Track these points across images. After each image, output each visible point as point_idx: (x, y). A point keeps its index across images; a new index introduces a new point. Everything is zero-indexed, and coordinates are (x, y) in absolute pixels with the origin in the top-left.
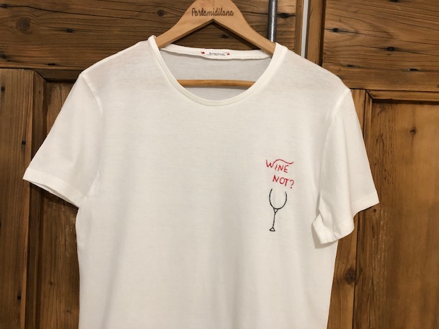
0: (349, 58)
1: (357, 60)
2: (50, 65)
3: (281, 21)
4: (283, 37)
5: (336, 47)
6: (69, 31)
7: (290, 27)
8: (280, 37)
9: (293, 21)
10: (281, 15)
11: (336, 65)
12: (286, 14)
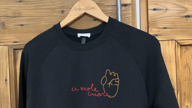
0: (164, 24)
1: (168, 24)
2: (14, 42)
4: (125, 17)
6: (22, 25)
9: (130, 8)
10: (123, 5)
11: (157, 28)
12: (126, 4)
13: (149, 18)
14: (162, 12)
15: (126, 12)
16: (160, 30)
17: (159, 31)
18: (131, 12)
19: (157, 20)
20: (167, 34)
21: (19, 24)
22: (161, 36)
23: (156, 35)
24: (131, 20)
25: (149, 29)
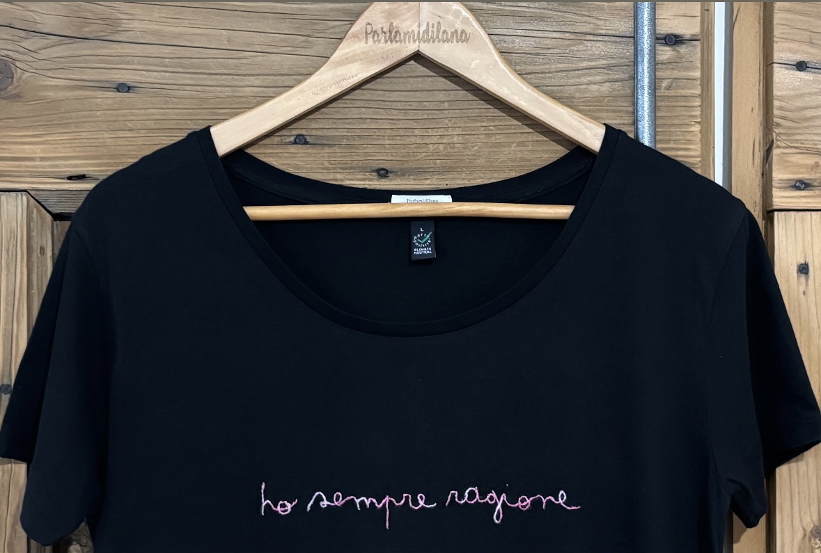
2: (70, 178)
3: (666, 53)
4: (672, 93)
5: (806, 108)
6: (123, 88)
7: (688, 69)
8: (667, 93)
9: (693, 53)
10: (665, 39)
12: (676, 36)
13: (776, 103)
15: (676, 74)
17: (817, 165)
18: (697, 74)
19: (808, 113)
21: (103, 78)
23: (801, 182)
24: (698, 113)
25: (776, 152)
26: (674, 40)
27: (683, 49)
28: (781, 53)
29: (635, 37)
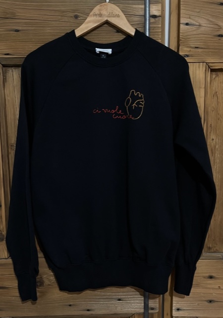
0: (196, 42)
1: (200, 44)
3: (153, 20)
6: (17, 31)
7: (158, 24)
8: (153, 31)
9: (160, 20)
10: (152, 16)
11: (188, 47)
13: (181, 34)
14: (195, 29)
15: (155, 26)
16: (192, 50)
17: (190, 51)
18: (160, 26)
19: (189, 37)
20: (199, 54)
22: (192, 56)
23: (186, 55)
24: (160, 36)
25: (180, 47)
26: (154, 17)
27: (157, 19)
28: (183, 21)
29: (145, 16)
